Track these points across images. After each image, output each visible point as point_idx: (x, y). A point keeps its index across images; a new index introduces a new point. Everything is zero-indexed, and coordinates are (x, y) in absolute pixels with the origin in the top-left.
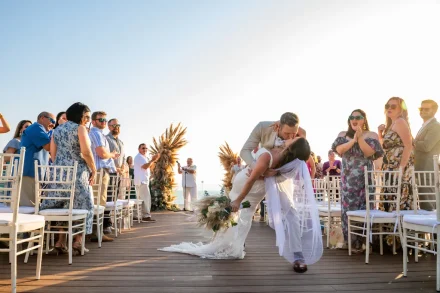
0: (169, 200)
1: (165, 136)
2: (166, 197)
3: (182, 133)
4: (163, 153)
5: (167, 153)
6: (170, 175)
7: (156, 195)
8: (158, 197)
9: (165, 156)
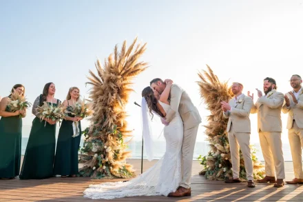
0: (116, 158)
1: (113, 57)
2: (111, 154)
3: (140, 52)
4: (109, 80)
5: (114, 81)
6: (119, 117)
7: (94, 149)
8: (99, 152)
9: (112, 85)
